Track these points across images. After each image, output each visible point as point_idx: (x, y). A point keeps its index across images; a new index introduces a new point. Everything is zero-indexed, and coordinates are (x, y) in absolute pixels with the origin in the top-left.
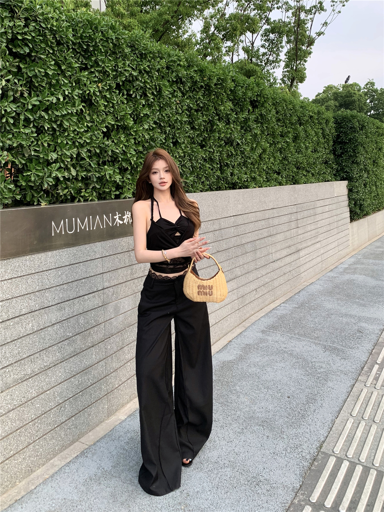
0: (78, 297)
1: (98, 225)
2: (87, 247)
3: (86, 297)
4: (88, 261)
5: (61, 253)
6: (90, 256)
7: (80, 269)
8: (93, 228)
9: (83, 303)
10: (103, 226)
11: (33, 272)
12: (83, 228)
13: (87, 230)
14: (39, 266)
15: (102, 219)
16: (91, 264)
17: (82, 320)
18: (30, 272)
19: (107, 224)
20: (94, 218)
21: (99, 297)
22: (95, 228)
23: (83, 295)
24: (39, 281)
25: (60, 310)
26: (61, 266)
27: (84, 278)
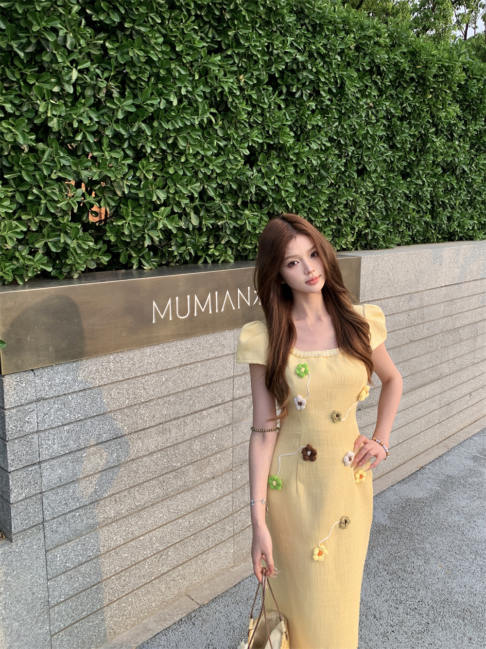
0: (191, 414)
1: (228, 305)
2: (210, 338)
3: (204, 412)
4: (209, 359)
5: (167, 349)
6: (213, 352)
7: (196, 371)
8: (220, 309)
9: (199, 422)
10: (236, 306)
11: (121, 378)
12: (203, 310)
13: (210, 312)
14: (130, 370)
15: (234, 296)
16: (216, 364)
17: (197, 446)
18: (115, 379)
19: (243, 302)
20: (222, 295)
21: (226, 411)
22: (222, 310)
23: (200, 409)
24: (130, 392)
25: (163, 432)
26: (165, 368)
27: (203, 385)
